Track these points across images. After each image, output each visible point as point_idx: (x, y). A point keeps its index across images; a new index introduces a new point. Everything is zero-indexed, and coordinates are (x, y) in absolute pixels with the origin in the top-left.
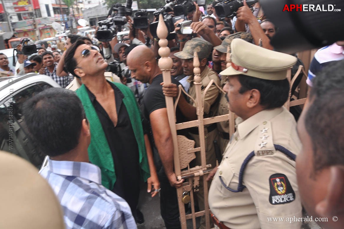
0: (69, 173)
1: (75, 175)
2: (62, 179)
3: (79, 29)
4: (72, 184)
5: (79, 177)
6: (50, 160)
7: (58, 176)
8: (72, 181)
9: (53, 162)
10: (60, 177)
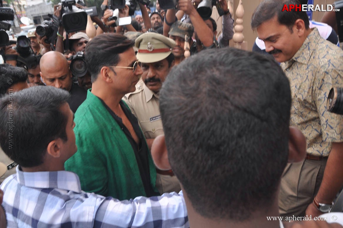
0: (45, 185)
1: (52, 187)
2: (37, 193)
3: (22, 27)
4: (50, 196)
5: (57, 188)
6: (21, 172)
7: (31, 189)
8: (50, 193)
9: (25, 173)
10: (34, 190)
